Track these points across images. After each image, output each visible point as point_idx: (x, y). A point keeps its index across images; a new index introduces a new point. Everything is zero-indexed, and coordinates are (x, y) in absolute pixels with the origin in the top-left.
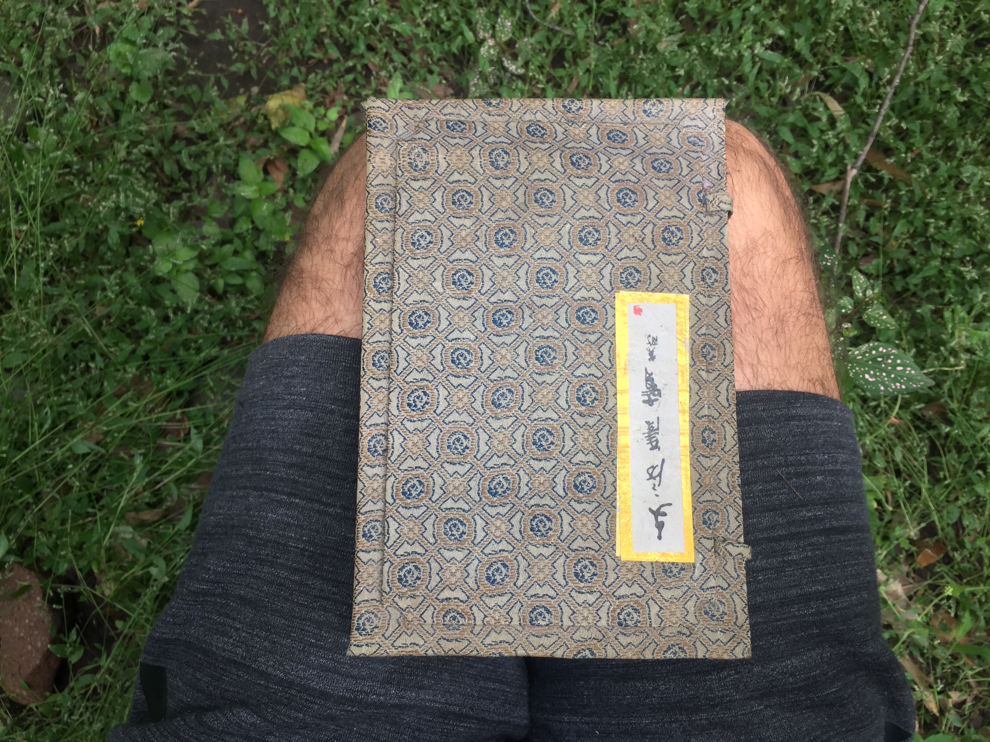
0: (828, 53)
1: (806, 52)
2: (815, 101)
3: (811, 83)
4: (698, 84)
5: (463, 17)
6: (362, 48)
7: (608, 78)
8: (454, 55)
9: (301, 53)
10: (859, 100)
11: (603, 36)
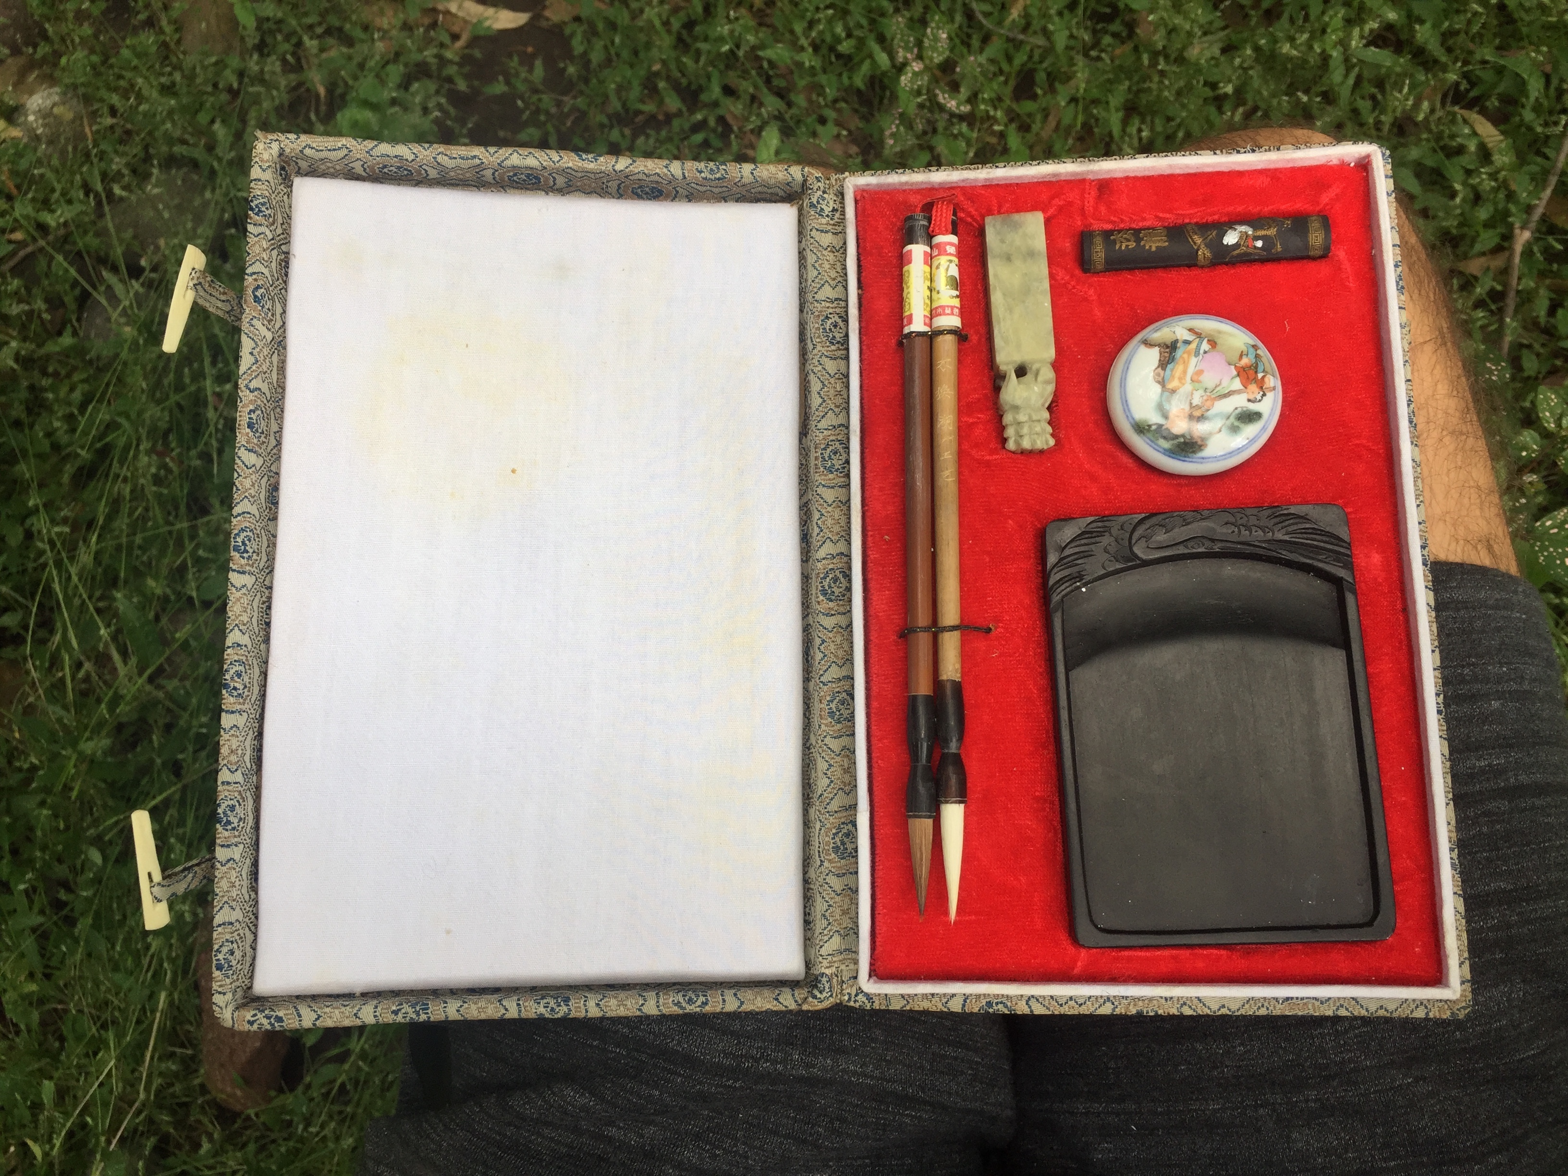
0: (1471, 46)
1: (1434, 48)
2: (1453, 121)
3: (1444, 96)
4: (1255, 109)
5: (871, 31)
6: (716, 91)
7: (1107, 109)
8: (859, 92)
9: (624, 105)
10: (1528, 115)
11: (1096, 44)
